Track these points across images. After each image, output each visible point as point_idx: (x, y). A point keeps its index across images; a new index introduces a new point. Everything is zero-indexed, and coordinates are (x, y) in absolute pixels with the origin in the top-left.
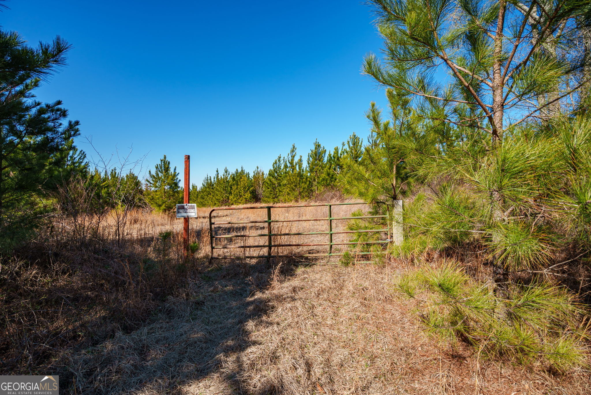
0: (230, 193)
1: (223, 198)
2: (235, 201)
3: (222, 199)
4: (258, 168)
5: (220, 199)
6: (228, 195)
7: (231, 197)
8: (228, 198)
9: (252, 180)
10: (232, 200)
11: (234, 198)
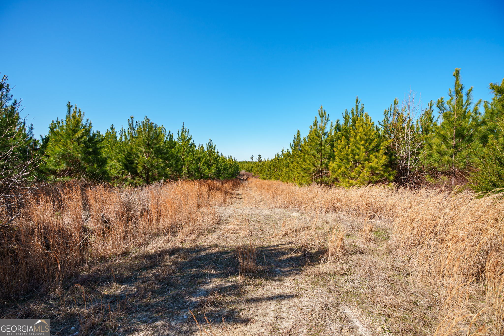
0: (331, 157)
1: (315, 166)
2: (344, 174)
3: (313, 168)
4: (396, 104)
5: (310, 168)
6: (326, 161)
7: (333, 165)
8: (327, 165)
9: (378, 130)
10: (334, 171)
11: (340, 167)
